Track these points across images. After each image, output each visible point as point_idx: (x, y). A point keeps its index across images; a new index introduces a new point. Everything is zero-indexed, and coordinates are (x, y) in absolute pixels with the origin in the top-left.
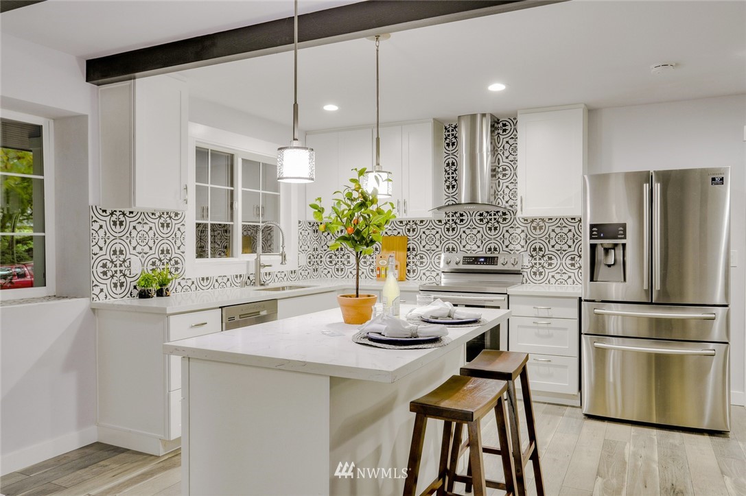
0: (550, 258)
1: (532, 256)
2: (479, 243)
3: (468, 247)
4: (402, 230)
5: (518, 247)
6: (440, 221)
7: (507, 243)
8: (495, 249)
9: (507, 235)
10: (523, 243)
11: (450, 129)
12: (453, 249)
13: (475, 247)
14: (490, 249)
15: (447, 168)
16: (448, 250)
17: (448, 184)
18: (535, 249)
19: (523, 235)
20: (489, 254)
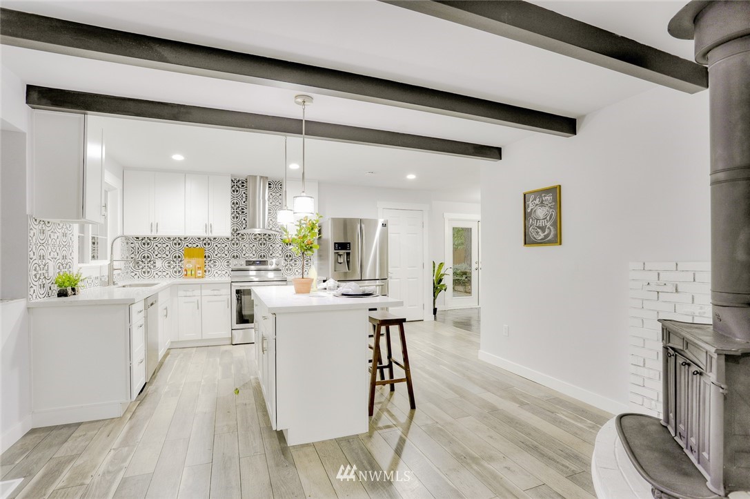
0: (295, 261)
1: (286, 260)
2: (254, 252)
3: (247, 255)
4: (200, 244)
5: (278, 255)
6: (228, 239)
7: (271, 252)
8: (264, 256)
9: (271, 248)
10: (280, 252)
11: (235, 182)
12: (237, 257)
13: (251, 255)
14: (261, 256)
15: (233, 206)
16: (234, 257)
17: (233, 215)
18: (287, 256)
19: (280, 248)
20: (260, 259)
